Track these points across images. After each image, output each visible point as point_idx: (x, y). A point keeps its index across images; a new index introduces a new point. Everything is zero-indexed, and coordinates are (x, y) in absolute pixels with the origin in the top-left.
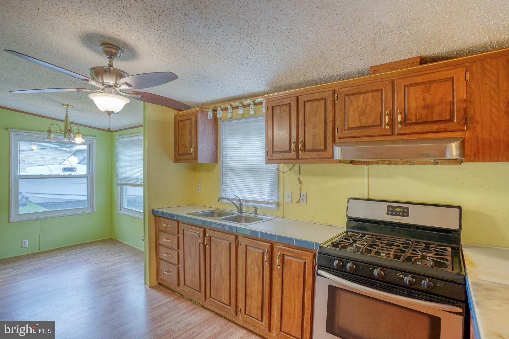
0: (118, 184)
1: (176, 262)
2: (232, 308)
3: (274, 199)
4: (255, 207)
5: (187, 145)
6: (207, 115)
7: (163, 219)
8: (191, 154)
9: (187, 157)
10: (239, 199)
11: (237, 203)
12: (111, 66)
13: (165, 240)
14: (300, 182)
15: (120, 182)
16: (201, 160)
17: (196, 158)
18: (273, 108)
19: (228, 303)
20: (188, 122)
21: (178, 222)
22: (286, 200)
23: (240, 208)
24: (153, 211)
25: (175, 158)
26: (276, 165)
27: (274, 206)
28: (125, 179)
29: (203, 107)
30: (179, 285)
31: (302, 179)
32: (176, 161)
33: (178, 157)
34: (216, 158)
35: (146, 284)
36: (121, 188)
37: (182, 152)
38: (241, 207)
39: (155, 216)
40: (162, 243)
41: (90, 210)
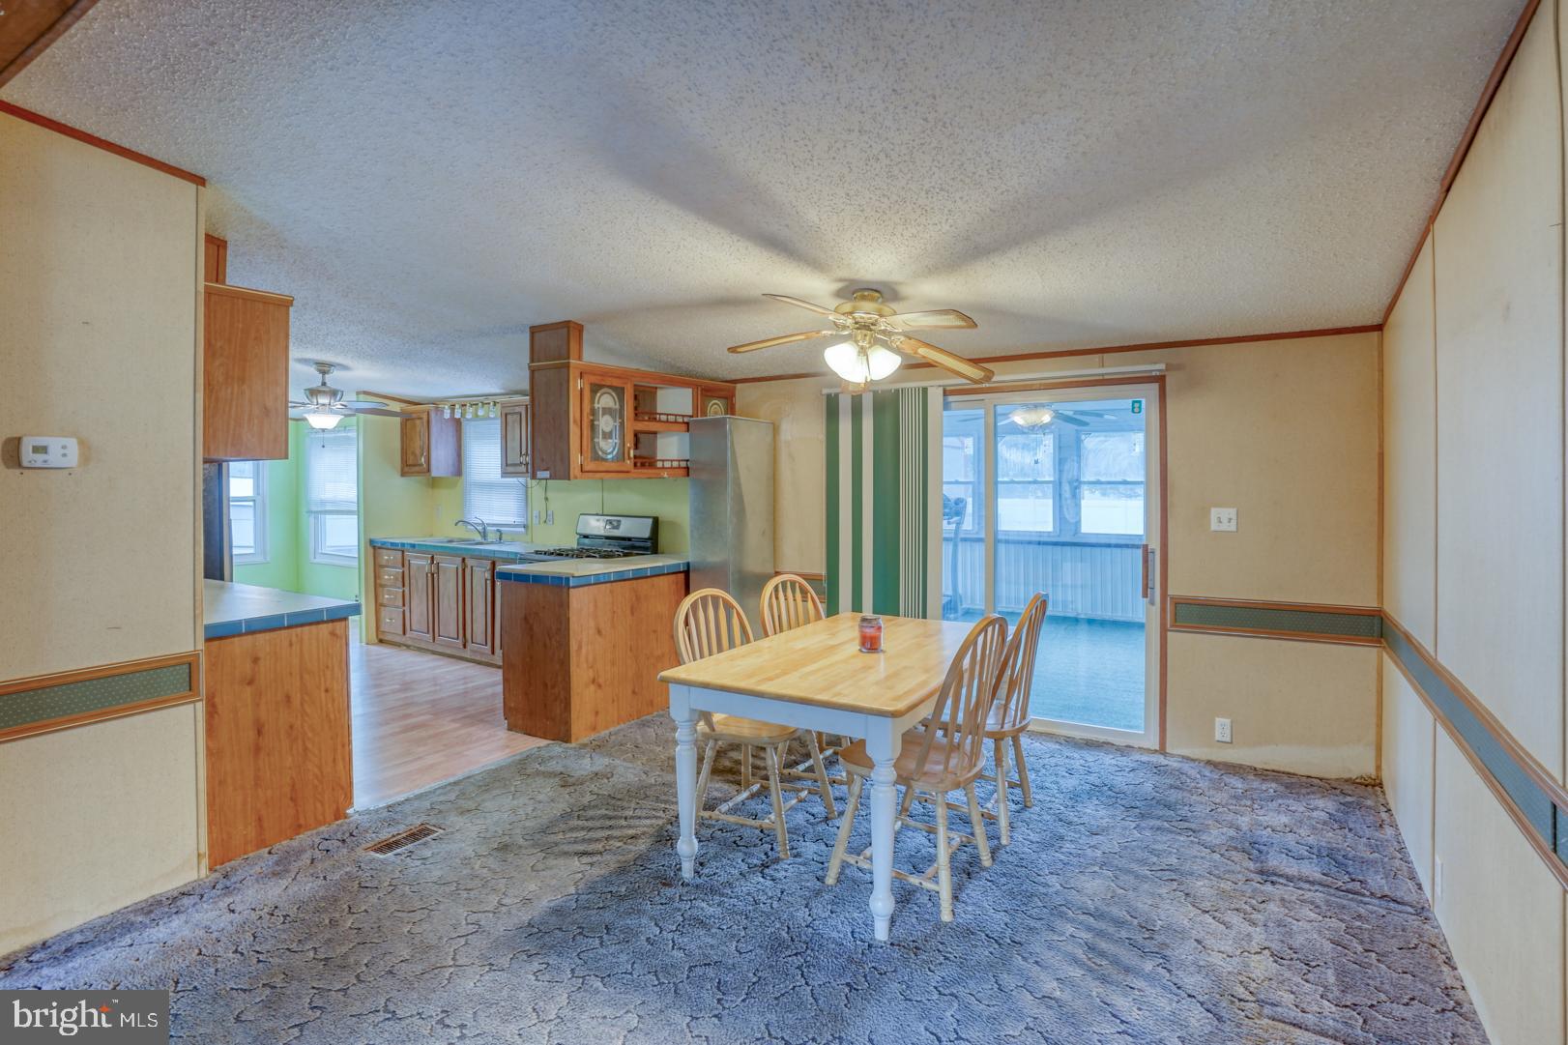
0: (310, 512)
1: (401, 604)
2: (460, 642)
3: (519, 520)
4: (498, 531)
5: (418, 452)
6: (443, 411)
7: (384, 551)
8: (422, 465)
9: (417, 469)
10: (483, 523)
11: (480, 528)
12: (324, 384)
13: (386, 577)
14: (546, 499)
15: (314, 509)
16: (434, 473)
17: (429, 470)
18: (506, 415)
19: (456, 636)
20: (418, 422)
21: (403, 552)
22: (534, 522)
23: (484, 534)
24: (372, 542)
25: (402, 469)
26: (521, 480)
27: (523, 529)
28: (323, 502)
29: (436, 403)
30: (404, 633)
31: (549, 495)
32: (403, 474)
33: (406, 469)
34: (459, 469)
35: (361, 642)
36: (316, 518)
37: (410, 462)
38: (484, 532)
39: (374, 547)
40: (383, 582)
41: (259, 559)
